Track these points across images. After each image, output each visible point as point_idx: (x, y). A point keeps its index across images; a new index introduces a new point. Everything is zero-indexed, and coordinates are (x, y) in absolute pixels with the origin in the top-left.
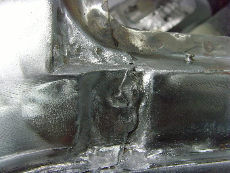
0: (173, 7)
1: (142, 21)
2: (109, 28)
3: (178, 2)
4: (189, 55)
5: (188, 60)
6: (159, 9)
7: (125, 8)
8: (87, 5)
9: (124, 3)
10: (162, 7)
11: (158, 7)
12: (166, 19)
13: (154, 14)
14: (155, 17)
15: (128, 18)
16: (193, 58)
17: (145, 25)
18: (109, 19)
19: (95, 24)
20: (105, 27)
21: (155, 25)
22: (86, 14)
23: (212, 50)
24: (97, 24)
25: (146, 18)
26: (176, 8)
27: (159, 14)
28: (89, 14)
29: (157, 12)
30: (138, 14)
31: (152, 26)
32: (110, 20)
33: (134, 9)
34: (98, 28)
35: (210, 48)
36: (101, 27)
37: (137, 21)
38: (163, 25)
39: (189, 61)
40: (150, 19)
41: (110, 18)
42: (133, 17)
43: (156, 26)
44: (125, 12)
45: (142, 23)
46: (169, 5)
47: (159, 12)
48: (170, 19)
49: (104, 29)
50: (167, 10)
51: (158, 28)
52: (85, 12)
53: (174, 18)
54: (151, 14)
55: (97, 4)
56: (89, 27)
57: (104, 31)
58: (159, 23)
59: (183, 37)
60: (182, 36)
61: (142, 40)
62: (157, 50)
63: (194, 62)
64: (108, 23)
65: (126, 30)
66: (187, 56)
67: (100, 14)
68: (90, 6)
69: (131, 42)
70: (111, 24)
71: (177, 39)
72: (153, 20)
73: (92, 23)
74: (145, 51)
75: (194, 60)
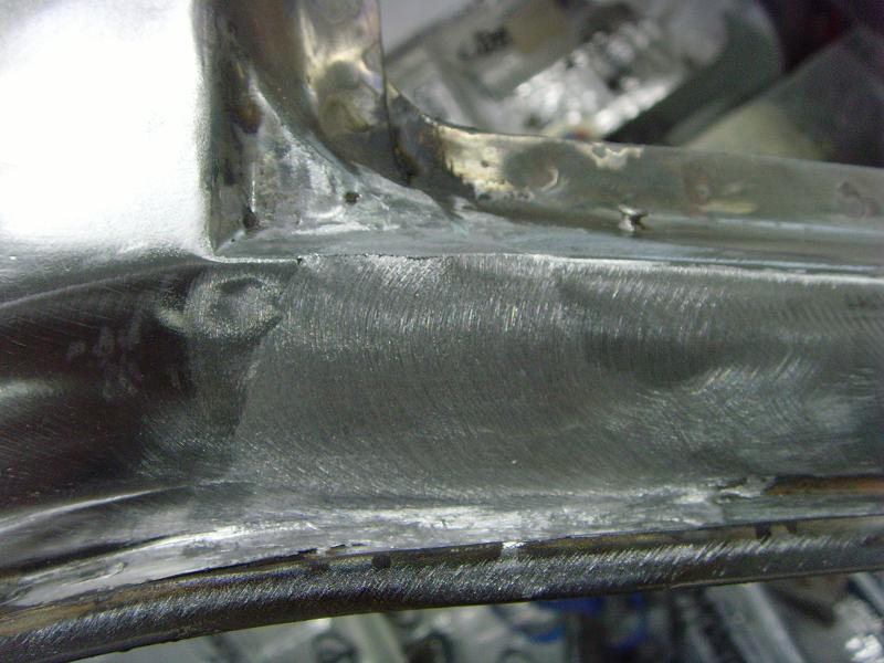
0: (641, 40)
1: (524, 89)
2: (385, 124)
3: (662, 22)
4: (630, 212)
5: (628, 226)
6: (590, 45)
7: (462, 37)
8: (315, 51)
9: (458, 19)
10: (599, 36)
11: (586, 38)
12: (614, 85)
13: (570, 65)
14: (573, 76)
15: (474, 79)
16: (643, 221)
17: (534, 103)
18: (384, 97)
19: (342, 113)
20: (371, 123)
21: (574, 104)
22: (312, 80)
23: (708, 200)
24: (347, 112)
25: (539, 79)
26: (654, 44)
27: (591, 65)
29: (581, 58)
30: (511, 61)
31: (562, 110)
32: (389, 98)
33: (493, 42)
34: (349, 124)
35: (703, 193)
36: (358, 120)
37: (505, 90)
38: (602, 105)
39: (627, 231)
40: (554, 81)
41: (388, 94)
42: (493, 75)
43: (577, 110)
44: (463, 56)
45: (526, 98)
46: (628, 29)
47: (591, 56)
48: (630, 83)
49: (367, 128)
50: (620, 49)
51: (586, 115)
52: (310, 72)
53: (644, 80)
54: (560, 65)
55: (349, 48)
56: (322, 120)
57: (368, 133)
58: (589, 97)
59: (619, 155)
60: (615, 153)
61: (485, 164)
62: (532, 196)
63: (644, 232)
64: (383, 110)
65: (437, 131)
66: (624, 214)
67: (356, 80)
68: (327, 54)
69: (452, 167)
70: (392, 111)
71: (600, 162)
72: (567, 86)
73: (333, 107)
74: (494, 198)
75: (643, 228)
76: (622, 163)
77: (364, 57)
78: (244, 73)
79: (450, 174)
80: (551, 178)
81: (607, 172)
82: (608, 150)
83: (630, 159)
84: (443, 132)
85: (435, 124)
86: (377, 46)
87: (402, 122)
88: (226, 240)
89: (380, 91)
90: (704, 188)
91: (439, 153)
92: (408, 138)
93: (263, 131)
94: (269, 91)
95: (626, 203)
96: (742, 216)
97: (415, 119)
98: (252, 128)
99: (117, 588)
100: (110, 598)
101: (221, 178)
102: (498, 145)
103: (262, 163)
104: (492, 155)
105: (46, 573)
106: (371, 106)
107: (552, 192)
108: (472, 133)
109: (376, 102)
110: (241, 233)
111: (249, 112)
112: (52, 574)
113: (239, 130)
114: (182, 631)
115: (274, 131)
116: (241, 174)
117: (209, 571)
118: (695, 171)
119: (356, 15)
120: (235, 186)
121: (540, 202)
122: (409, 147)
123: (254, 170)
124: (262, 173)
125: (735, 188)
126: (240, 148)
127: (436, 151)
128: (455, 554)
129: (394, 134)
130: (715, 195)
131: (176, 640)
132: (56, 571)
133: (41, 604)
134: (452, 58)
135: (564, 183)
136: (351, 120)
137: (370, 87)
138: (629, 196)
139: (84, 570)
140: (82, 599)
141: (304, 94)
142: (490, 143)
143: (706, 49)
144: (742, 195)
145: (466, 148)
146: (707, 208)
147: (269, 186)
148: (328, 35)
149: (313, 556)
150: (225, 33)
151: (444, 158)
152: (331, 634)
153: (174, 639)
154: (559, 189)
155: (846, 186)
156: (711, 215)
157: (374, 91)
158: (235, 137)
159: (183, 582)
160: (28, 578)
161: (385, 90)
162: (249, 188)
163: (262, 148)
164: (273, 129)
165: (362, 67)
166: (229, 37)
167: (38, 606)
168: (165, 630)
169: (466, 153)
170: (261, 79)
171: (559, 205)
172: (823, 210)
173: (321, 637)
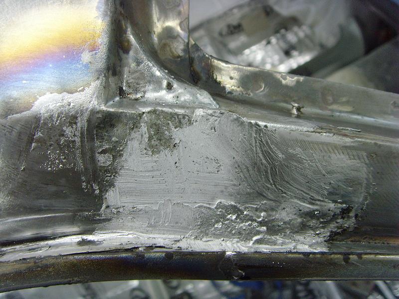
0: (301, 34)
1: (247, 51)
2: (188, 56)
3: (312, 27)
4: (296, 105)
5: (295, 111)
6: (278, 35)
7: (221, 26)
8: (158, 20)
9: (220, 17)
10: (283, 31)
11: (277, 32)
12: (287, 53)
13: (269, 43)
14: (269, 47)
15: (225, 45)
16: (302, 110)
17: (251, 58)
18: (188, 43)
19: (168, 49)
20: (181, 55)
21: (269, 60)
22: (156, 33)
23: (332, 104)
24: (170, 49)
25: (254, 48)
26: (307, 36)
27: (277, 43)
28: (160, 33)
29: (274, 40)
30: (242, 39)
31: (263, 62)
32: (190, 44)
33: (235, 29)
34: (171, 54)
35: (330, 100)
36: (175, 53)
37: (238, 52)
38: (281, 62)
39: (294, 114)
40: (260, 49)
41: (190, 42)
42: (233, 44)
43: (270, 63)
44: (221, 34)
45: (248, 55)
46: (296, 29)
47: (278, 39)
48: (295, 53)
49: (179, 57)
50: (291, 38)
51: (273, 65)
52: (155, 30)
53: (301, 53)
54: (264, 42)
55: (174, 20)
56: (159, 52)
57: (179, 59)
58: (276, 58)
59: (293, 79)
60: (291, 79)
61: (231, 78)
62: (252, 94)
63: (302, 115)
64: (187, 49)
65: (211, 61)
66: (294, 106)
67: (176, 34)
68: (164, 22)
69: (216, 78)
70: (190, 50)
71: (284, 82)
72: (266, 52)
73: (164, 46)
74: (234, 94)
75: (302, 113)
76: (294, 83)
77: (180, 24)
78: (125, 25)
79: (216, 81)
80: (261, 88)
81: (287, 87)
82: (288, 77)
83: (298, 82)
84: (214, 62)
85: (210, 58)
86: (187, 20)
87: (196, 55)
88: (110, 101)
89: (186, 41)
90: (330, 98)
91: (211, 71)
92: (197, 63)
93: (131, 53)
94: (136, 35)
95: (295, 101)
96: (347, 112)
97: (201, 55)
98: (127, 51)
99: (45, 257)
100: (42, 261)
101: (110, 72)
102: (238, 70)
103: (130, 68)
104: (235, 74)
105: (13, 247)
106: (182, 47)
107: (261, 93)
108: (226, 64)
109: (184, 46)
110: (117, 99)
111: (126, 44)
112: (16, 248)
113: (121, 52)
114: (73, 280)
115: (137, 54)
116: (120, 72)
117: (88, 253)
118: (327, 90)
119: (179, 5)
120: (117, 77)
121: (255, 98)
122: (197, 67)
123: (126, 70)
124: (130, 72)
125: (344, 99)
126: (121, 60)
127: (210, 70)
128: (204, 255)
129: (191, 61)
130: (335, 102)
131: (70, 284)
132: (18, 247)
133: (9, 261)
134: (216, 35)
135: (267, 90)
136: (172, 52)
137: (182, 38)
138: (295, 98)
139: (30, 247)
140: (28, 260)
141: (152, 39)
142: (235, 69)
143: (330, 41)
144: (347, 103)
145: (224, 70)
146: (330, 107)
147: (132, 78)
148: (165, 13)
149: (137, 250)
150: (118, 7)
151: (213, 74)
152: (138, 289)
153: (70, 283)
154: (264, 92)
155: (395, 103)
156: (332, 110)
157: (183, 40)
158: (119, 55)
159: (76, 257)
160: (4, 249)
161: (189, 41)
162: (123, 79)
163: (130, 61)
164: (136, 52)
165: (179, 29)
166: (120, 9)
167: (8, 262)
168: (66, 278)
169: (223, 72)
170: (133, 29)
171: (264, 100)
172: (383, 113)
173: (134, 289)
